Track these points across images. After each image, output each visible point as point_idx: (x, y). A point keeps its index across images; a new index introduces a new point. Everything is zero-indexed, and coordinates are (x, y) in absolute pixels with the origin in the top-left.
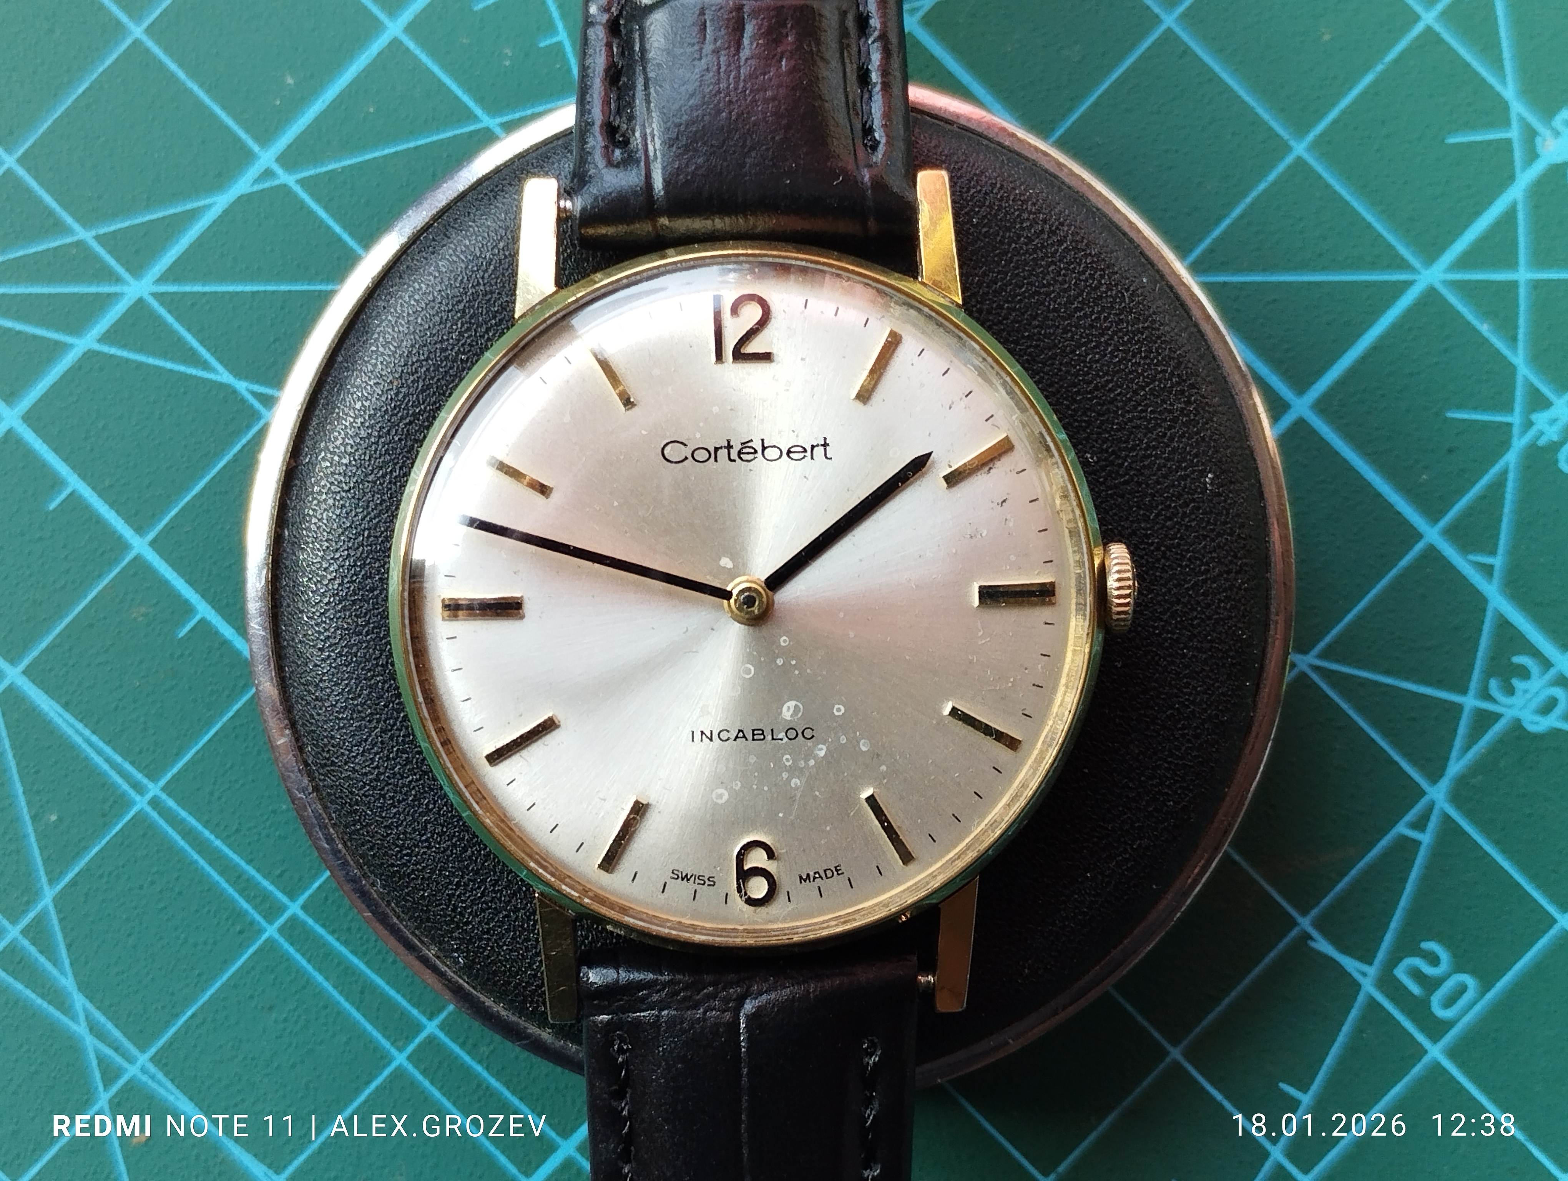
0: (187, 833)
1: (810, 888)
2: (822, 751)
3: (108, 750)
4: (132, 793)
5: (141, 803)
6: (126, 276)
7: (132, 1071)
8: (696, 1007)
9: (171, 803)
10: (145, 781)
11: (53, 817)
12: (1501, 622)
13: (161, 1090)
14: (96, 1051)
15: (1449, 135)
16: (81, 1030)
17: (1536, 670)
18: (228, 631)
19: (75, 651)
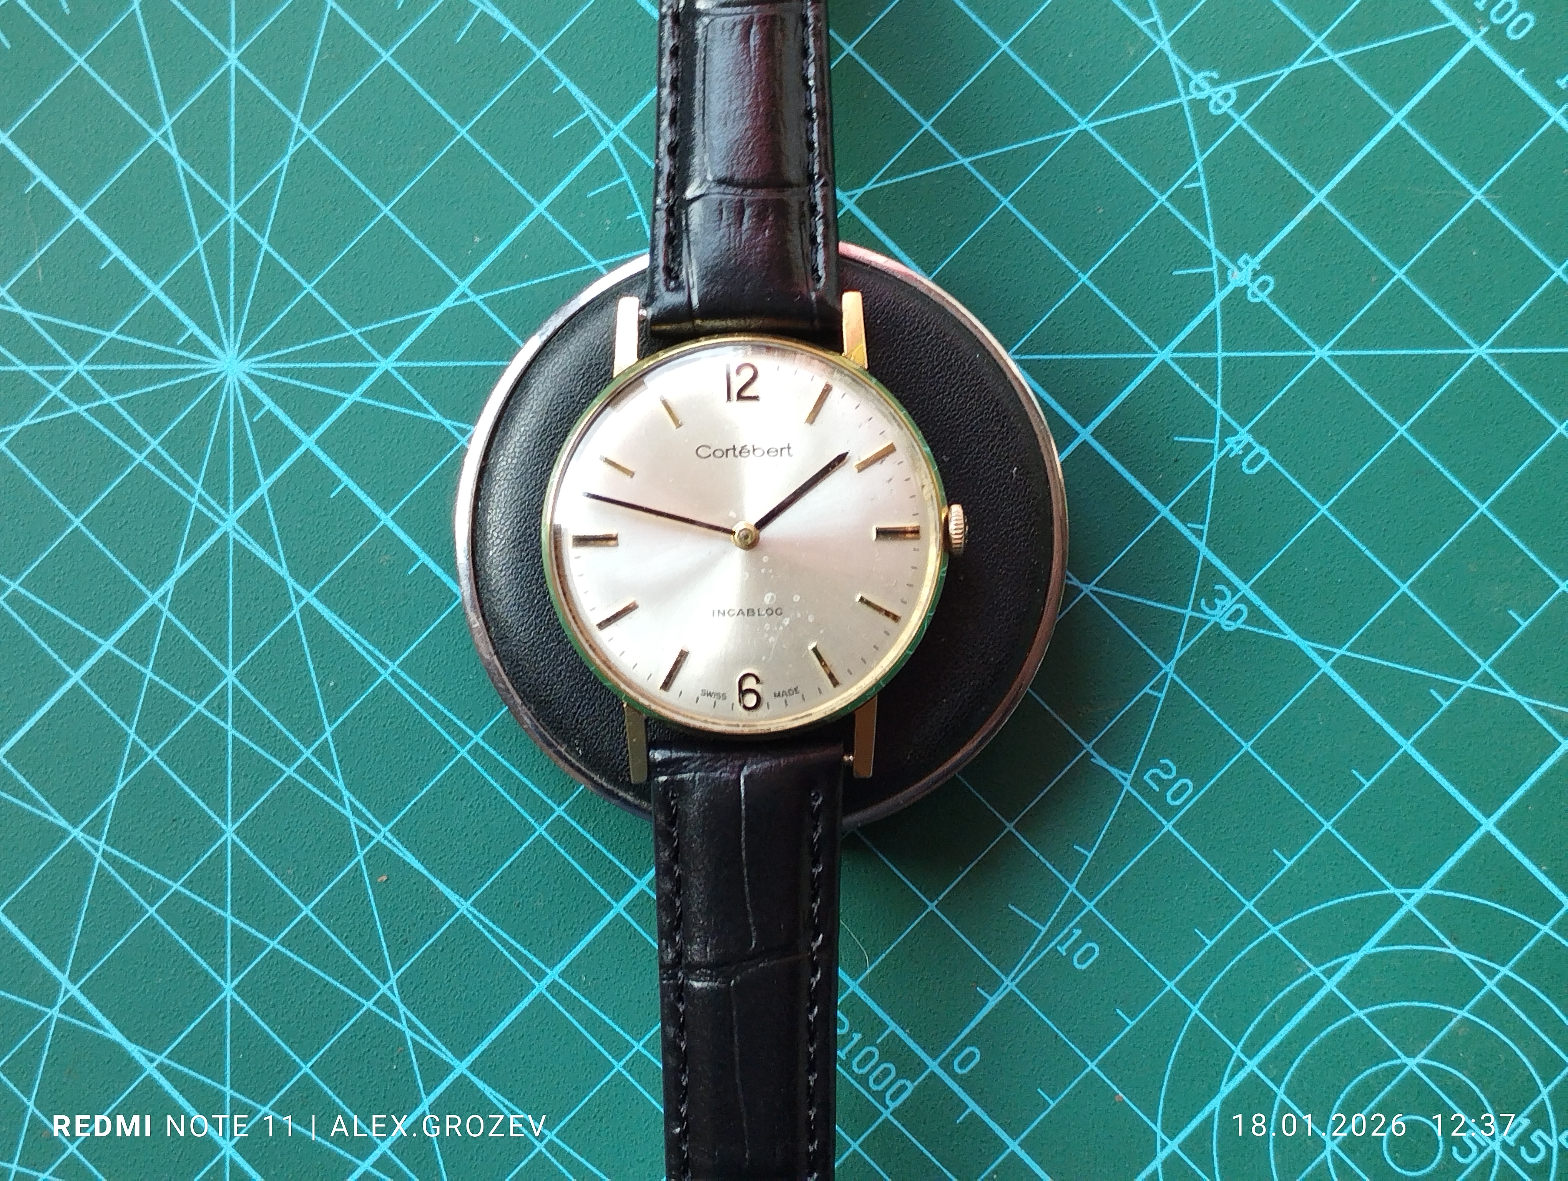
0: (413, 693)
1: (781, 700)
2: (786, 621)
3: (365, 643)
4: (379, 668)
5: (385, 675)
6: (378, 357)
7: (378, 837)
8: (716, 770)
9: (402, 674)
10: (387, 662)
11: (332, 684)
12: (1207, 564)
13: (395, 850)
14: (357, 826)
15: (1175, 269)
16: (348, 813)
17: (1229, 594)
18: (438, 571)
19: (346, 583)
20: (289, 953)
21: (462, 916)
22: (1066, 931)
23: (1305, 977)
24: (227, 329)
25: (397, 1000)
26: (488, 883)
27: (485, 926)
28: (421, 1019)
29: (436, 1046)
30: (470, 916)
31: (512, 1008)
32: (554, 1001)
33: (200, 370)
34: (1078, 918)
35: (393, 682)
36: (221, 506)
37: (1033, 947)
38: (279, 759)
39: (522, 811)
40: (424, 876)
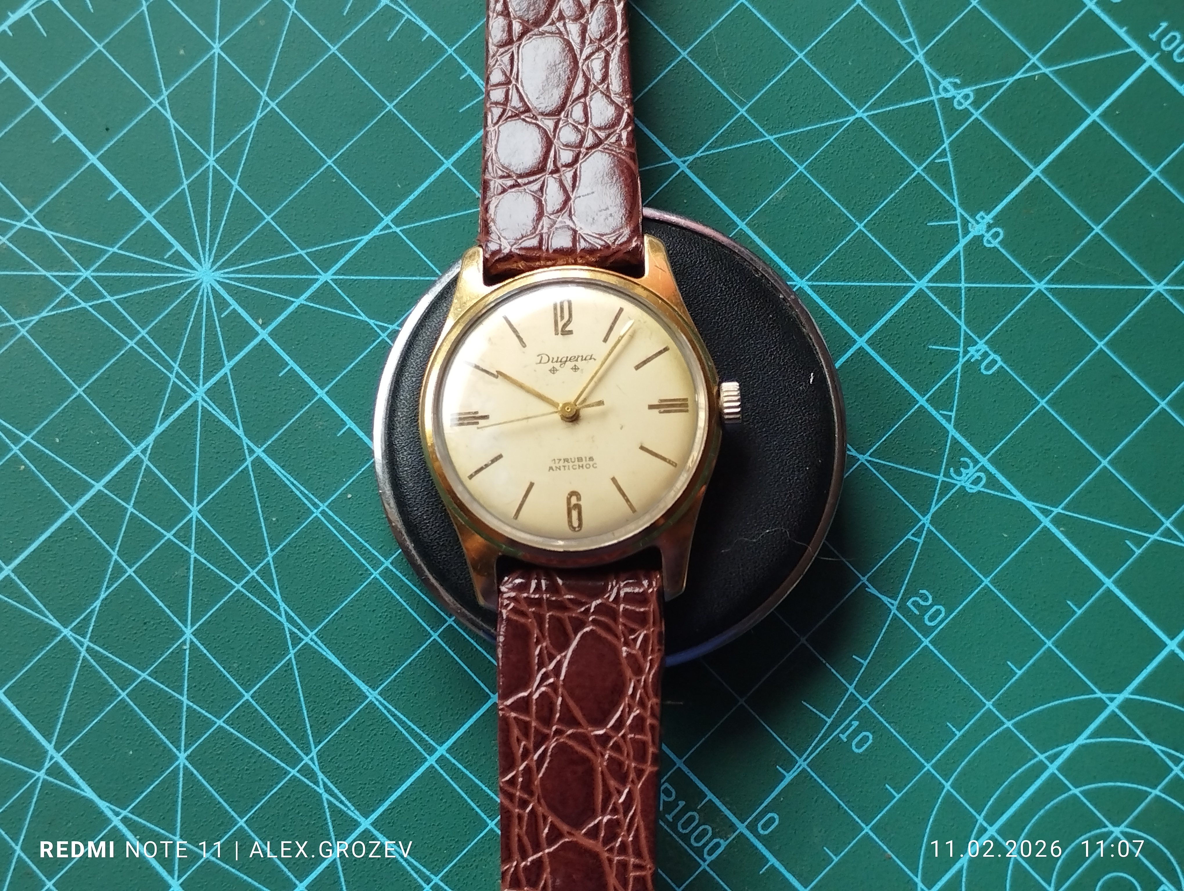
0: (338, 527)
3: (302, 488)
4: (312, 508)
5: (317, 513)
6: (320, 271)
7: (307, 640)
9: (330, 513)
10: (318, 502)
11: (274, 519)
12: (955, 442)
13: (319, 649)
14: (290, 630)
15: (929, 222)
16: (283, 619)
17: (971, 465)
18: (361, 434)
19: (289, 441)
20: (232, 730)
21: (371, 703)
22: (847, 722)
23: (1032, 762)
24: (204, 248)
25: (316, 768)
26: (392, 677)
27: (389, 711)
28: (335, 784)
29: (346, 806)
30: (377, 703)
31: (409, 777)
32: (442, 772)
33: (181, 278)
34: (856, 712)
35: (323, 519)
36: (193, 381)
37: (820, 735)
38: (230, 577)
39: (420, 621)
40: (341, 670)
